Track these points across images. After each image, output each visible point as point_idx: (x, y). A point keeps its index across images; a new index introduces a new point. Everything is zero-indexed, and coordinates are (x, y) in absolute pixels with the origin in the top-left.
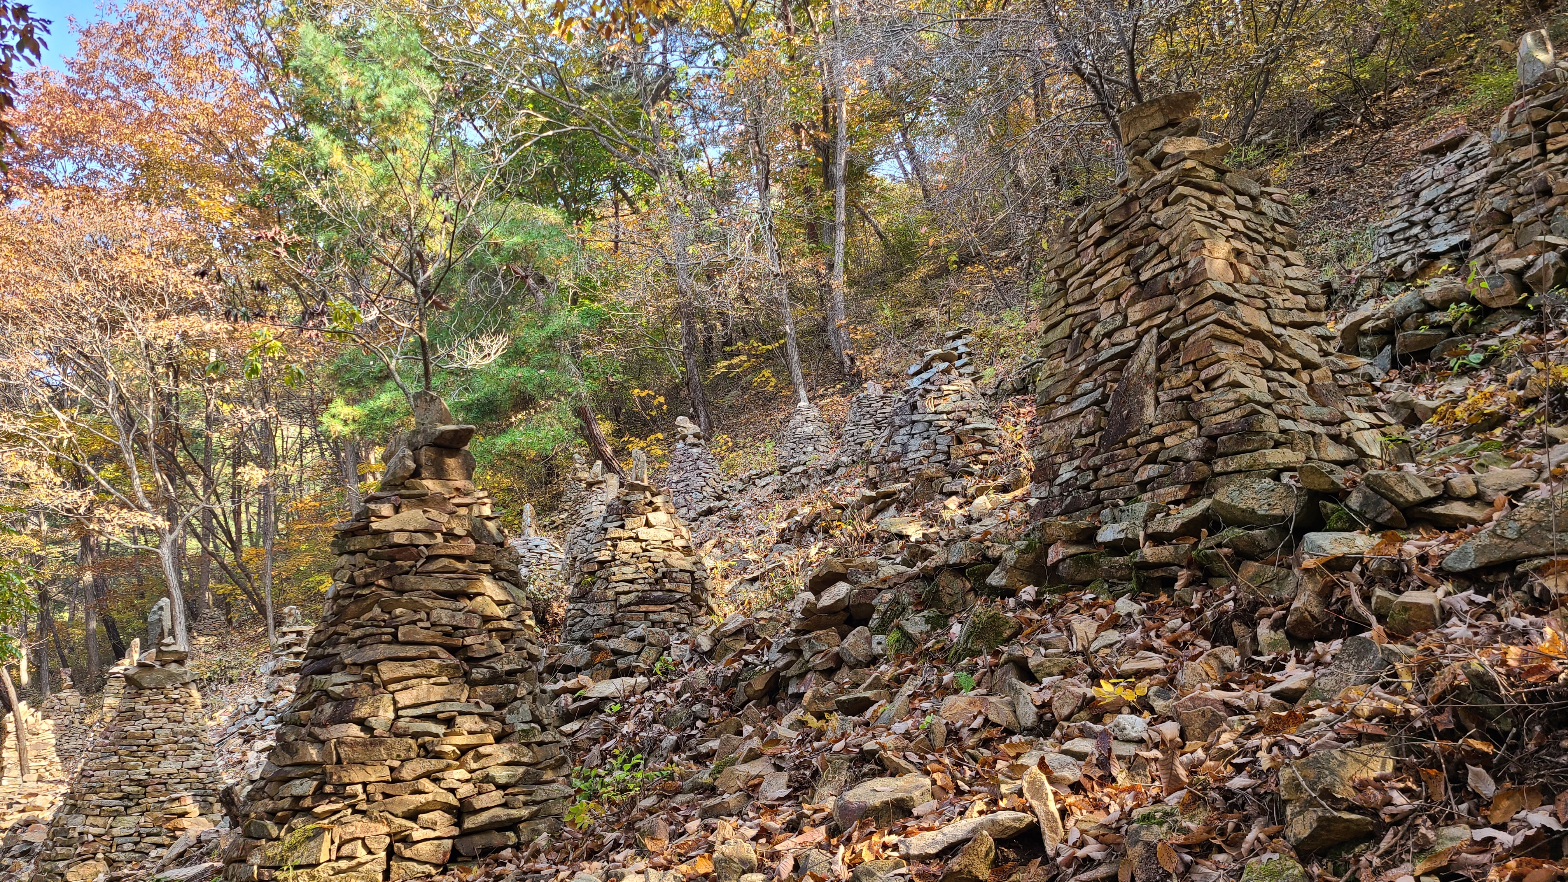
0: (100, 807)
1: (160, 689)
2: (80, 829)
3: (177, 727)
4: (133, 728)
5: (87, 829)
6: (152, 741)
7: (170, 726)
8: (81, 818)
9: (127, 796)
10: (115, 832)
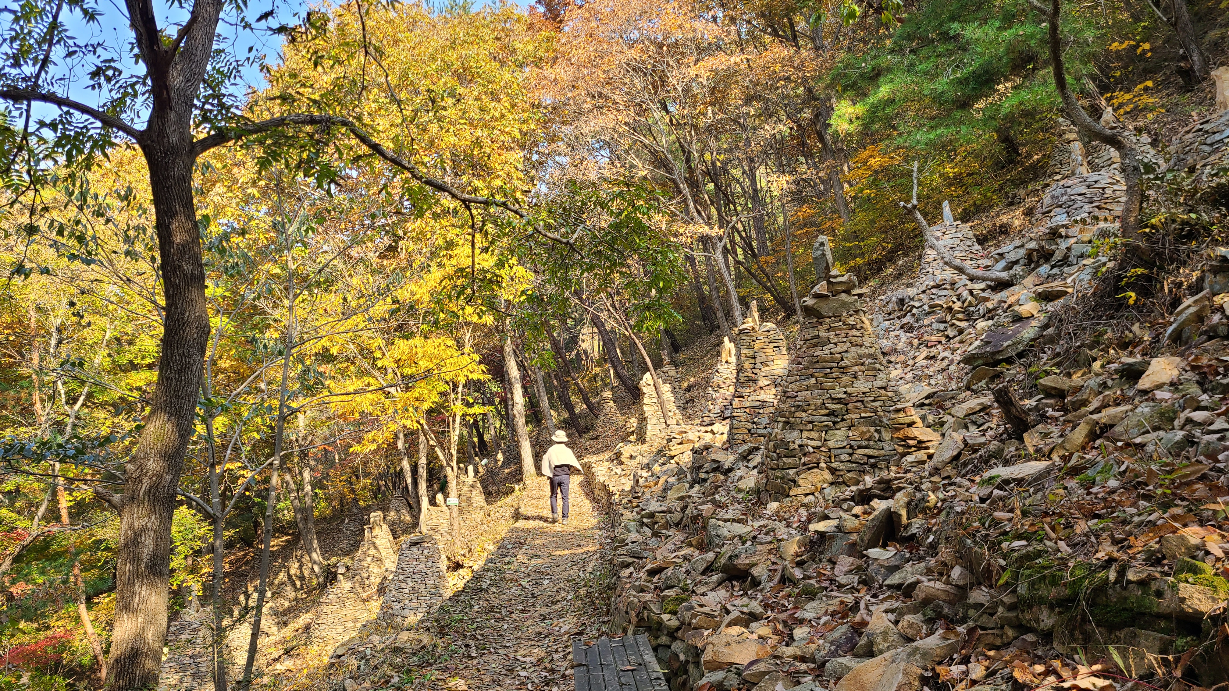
0: (811, 422)
1: (837, 317)
2: (798, 442)
3: (861, 351)
4: (822, 353)
5: (805, 441)
6: (842, 363)
7: (853, 349)
8: (796, 433)
9: (832, 413)
10: (831, 444)
